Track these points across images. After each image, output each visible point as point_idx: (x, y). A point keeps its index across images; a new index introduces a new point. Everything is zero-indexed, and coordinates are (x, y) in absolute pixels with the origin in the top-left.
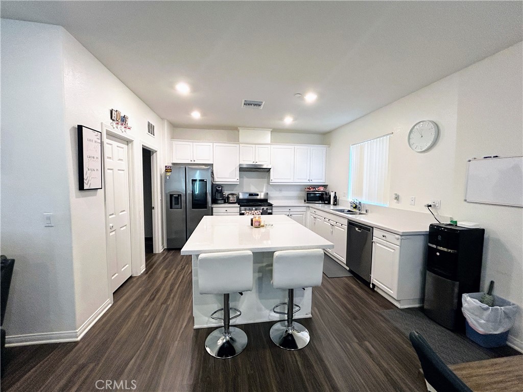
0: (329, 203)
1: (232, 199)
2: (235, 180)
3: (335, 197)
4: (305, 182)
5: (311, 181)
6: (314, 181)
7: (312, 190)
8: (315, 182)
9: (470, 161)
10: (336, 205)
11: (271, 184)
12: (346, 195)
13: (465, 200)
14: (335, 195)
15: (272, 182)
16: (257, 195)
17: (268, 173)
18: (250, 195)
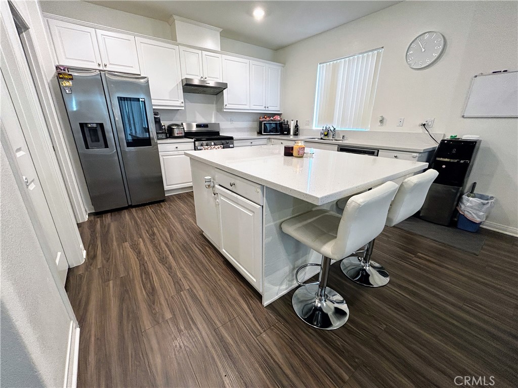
0: (289, 134)
1: (176, 132)
2: (178, 103)
3: (297, 126)
4: (261, 109)
5: (267, 109)
6: (270, 108)
7: (268, 119)
8: (272, 109)
9: (476, 76)
10: (297, 135)
11: (225, 110)
12: (310, 122)
13: (463, 117)
14: (297, 124)
15: (227, 107)
16: (206, 126)
17: (215, 96)
18: (198, 126)
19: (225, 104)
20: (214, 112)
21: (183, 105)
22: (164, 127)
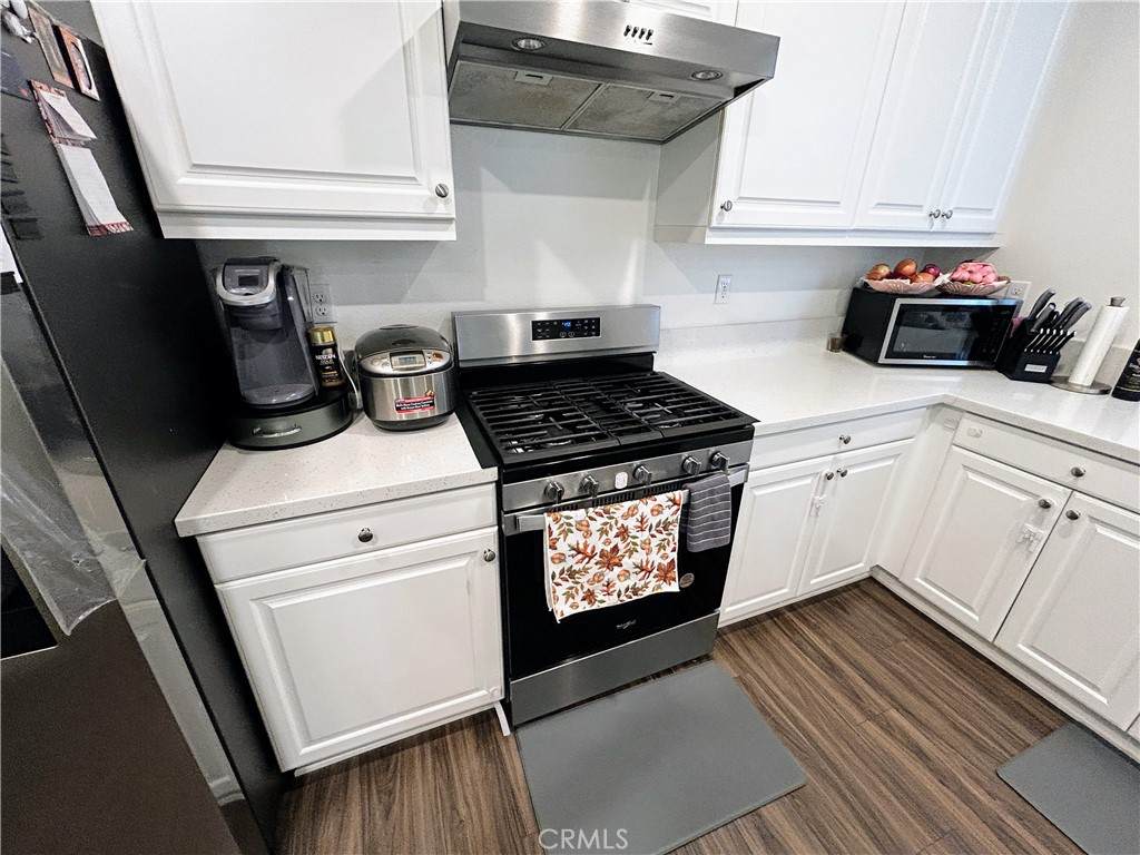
2: (415, 198)
11: (711, 238)
15: (729, 219)
16: (586, 326)
17: (658, 149)
18: (541, 330)
19: (720, 199)
20: (636, 248)
21: (445, 209)
22: (328, 356)
